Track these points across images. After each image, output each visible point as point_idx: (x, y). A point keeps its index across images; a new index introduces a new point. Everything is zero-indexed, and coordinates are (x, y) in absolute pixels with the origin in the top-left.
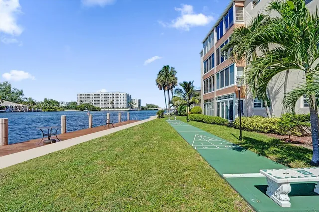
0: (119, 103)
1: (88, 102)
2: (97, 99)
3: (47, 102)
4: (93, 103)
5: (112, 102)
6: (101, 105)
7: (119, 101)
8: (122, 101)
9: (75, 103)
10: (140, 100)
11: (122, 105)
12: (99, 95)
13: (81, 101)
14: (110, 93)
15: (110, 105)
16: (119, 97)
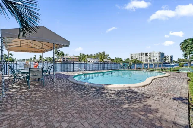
0: (155, 58)
1: (135, 58)
2: (140, 56)
3: (117, 59)
4: (138, 59)
5: (150, 58)
6: (143, 60)
7: (155, 57)
8: (157, 58)
9: (128, 59)
10: (172, 57)
11: (157, 60)
12: (142, 54)
13: (132, 58)
14: (149, 53)
15: (149, 60)
16: (155, 54)
